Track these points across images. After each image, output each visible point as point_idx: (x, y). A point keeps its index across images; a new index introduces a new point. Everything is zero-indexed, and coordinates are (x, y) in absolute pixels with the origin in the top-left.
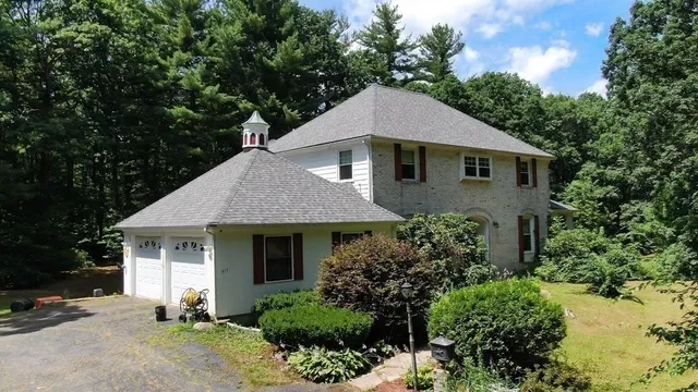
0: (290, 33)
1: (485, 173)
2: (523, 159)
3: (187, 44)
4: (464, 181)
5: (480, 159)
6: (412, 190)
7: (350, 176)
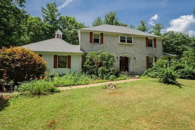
1: (130, 42)
2: (149, 38)
4: (120, 44)
5: (127, 37)
6: (97, 46)
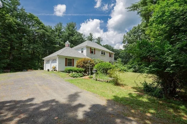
0: (76, 35)
1: (104, 54)
2: (110, 53)
3: (59, 35)
4: (101, 55)
5: (104, 52)
6: (93, 55)
7: (83, 52)
